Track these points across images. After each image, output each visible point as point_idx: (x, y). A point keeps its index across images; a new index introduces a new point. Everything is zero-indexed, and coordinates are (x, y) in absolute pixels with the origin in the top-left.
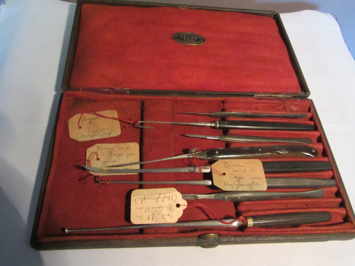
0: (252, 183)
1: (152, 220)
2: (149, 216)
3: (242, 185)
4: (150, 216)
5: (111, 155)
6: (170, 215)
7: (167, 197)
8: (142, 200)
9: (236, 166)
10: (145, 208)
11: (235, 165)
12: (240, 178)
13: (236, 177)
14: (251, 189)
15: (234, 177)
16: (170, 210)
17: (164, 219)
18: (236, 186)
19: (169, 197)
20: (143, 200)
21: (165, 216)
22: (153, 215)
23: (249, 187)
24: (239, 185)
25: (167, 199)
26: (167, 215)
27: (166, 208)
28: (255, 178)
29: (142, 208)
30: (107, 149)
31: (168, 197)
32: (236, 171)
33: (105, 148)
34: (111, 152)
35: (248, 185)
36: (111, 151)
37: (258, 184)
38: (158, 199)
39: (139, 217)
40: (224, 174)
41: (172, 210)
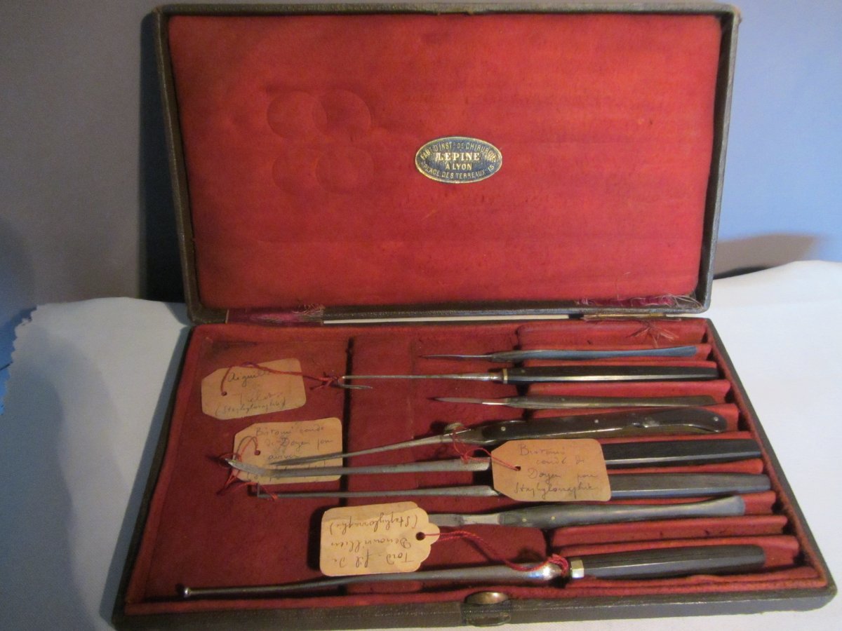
0: (576, 485)
1: (366, 567)
2: (358, 560)
3: (555, 490)
4: (361, 560)
5: (285, 444)
6: (404, 556)
7: (397, 519)
8: (343, 527)
9: (545, 452)
10: (350, 544)
11: (542, 451)
12: (551, 477)
13: (543, 474)
14: (575, 497)
15: (539, 474)
16: (404, 547)
17: (389, 564)
18: (543, 492)
19: (402, 521)
20: (348, 528)
21: (392, 558)
22: (368, 556)
23: (570, 494)
24: (549, 490)
25: (397, 524)
26: (397, 556)
27: (394, 542)
28: (584, 476)
29: (345, 543)
30: (277, 433)
31: (400, 520)
32: (543, 462)
33: (272, 431)
34: (285, 439)
35: (569, 489)
36: (285, 436)
37: (590, 487)
38: (377, 524)
39: (338, 561)
40: (519, 468)
41: (407, 546)
